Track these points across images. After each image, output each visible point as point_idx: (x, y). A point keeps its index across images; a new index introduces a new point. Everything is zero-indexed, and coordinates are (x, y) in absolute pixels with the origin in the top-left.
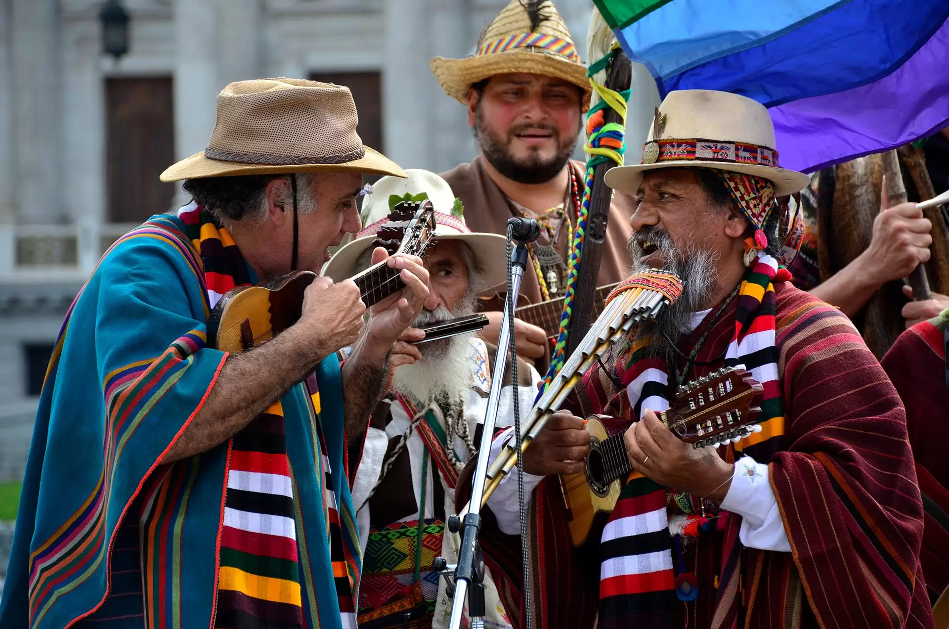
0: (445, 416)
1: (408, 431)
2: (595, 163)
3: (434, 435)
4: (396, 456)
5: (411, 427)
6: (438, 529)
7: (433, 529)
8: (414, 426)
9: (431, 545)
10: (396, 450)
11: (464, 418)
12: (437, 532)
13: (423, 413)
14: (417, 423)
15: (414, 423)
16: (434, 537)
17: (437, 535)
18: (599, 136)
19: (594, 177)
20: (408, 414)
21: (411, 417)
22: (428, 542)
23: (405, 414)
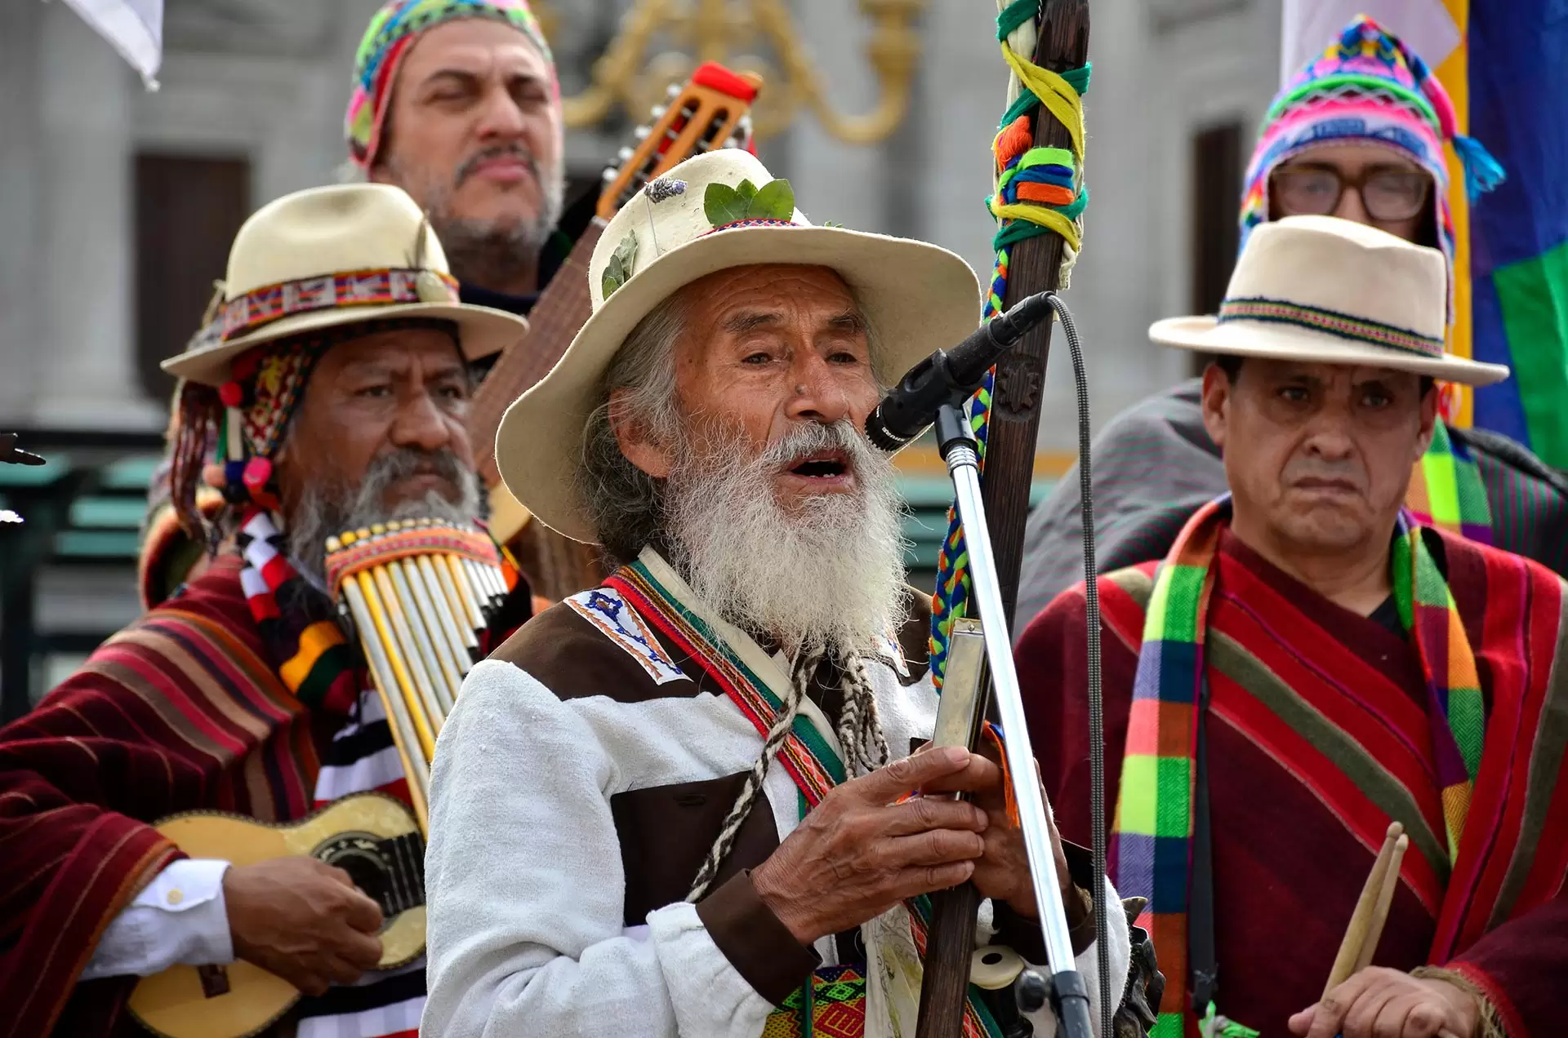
0: (835, 726)
1: (759, 767)
2: (1009, 239)
3: (820, 770)
4: (738, 823)
5: (764, 755)
6: (849, 991)
7: (841, 992)
8: (770, 753)
9: (842, 1027)
10: (737, 810)
11: (879, 727)
12: (850, 998)
13: (787, 722)
14: (778, 746)
15: (769, 746)
16: (844, 1009)
17: (851, 1004)
18: (1016, 178)
19: (1008, 270)
20: (756, 725)
21: (763, 731)
22: (833, 1023)
23: (749, 725)
